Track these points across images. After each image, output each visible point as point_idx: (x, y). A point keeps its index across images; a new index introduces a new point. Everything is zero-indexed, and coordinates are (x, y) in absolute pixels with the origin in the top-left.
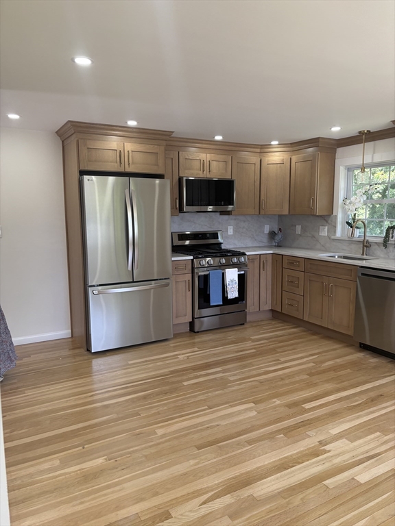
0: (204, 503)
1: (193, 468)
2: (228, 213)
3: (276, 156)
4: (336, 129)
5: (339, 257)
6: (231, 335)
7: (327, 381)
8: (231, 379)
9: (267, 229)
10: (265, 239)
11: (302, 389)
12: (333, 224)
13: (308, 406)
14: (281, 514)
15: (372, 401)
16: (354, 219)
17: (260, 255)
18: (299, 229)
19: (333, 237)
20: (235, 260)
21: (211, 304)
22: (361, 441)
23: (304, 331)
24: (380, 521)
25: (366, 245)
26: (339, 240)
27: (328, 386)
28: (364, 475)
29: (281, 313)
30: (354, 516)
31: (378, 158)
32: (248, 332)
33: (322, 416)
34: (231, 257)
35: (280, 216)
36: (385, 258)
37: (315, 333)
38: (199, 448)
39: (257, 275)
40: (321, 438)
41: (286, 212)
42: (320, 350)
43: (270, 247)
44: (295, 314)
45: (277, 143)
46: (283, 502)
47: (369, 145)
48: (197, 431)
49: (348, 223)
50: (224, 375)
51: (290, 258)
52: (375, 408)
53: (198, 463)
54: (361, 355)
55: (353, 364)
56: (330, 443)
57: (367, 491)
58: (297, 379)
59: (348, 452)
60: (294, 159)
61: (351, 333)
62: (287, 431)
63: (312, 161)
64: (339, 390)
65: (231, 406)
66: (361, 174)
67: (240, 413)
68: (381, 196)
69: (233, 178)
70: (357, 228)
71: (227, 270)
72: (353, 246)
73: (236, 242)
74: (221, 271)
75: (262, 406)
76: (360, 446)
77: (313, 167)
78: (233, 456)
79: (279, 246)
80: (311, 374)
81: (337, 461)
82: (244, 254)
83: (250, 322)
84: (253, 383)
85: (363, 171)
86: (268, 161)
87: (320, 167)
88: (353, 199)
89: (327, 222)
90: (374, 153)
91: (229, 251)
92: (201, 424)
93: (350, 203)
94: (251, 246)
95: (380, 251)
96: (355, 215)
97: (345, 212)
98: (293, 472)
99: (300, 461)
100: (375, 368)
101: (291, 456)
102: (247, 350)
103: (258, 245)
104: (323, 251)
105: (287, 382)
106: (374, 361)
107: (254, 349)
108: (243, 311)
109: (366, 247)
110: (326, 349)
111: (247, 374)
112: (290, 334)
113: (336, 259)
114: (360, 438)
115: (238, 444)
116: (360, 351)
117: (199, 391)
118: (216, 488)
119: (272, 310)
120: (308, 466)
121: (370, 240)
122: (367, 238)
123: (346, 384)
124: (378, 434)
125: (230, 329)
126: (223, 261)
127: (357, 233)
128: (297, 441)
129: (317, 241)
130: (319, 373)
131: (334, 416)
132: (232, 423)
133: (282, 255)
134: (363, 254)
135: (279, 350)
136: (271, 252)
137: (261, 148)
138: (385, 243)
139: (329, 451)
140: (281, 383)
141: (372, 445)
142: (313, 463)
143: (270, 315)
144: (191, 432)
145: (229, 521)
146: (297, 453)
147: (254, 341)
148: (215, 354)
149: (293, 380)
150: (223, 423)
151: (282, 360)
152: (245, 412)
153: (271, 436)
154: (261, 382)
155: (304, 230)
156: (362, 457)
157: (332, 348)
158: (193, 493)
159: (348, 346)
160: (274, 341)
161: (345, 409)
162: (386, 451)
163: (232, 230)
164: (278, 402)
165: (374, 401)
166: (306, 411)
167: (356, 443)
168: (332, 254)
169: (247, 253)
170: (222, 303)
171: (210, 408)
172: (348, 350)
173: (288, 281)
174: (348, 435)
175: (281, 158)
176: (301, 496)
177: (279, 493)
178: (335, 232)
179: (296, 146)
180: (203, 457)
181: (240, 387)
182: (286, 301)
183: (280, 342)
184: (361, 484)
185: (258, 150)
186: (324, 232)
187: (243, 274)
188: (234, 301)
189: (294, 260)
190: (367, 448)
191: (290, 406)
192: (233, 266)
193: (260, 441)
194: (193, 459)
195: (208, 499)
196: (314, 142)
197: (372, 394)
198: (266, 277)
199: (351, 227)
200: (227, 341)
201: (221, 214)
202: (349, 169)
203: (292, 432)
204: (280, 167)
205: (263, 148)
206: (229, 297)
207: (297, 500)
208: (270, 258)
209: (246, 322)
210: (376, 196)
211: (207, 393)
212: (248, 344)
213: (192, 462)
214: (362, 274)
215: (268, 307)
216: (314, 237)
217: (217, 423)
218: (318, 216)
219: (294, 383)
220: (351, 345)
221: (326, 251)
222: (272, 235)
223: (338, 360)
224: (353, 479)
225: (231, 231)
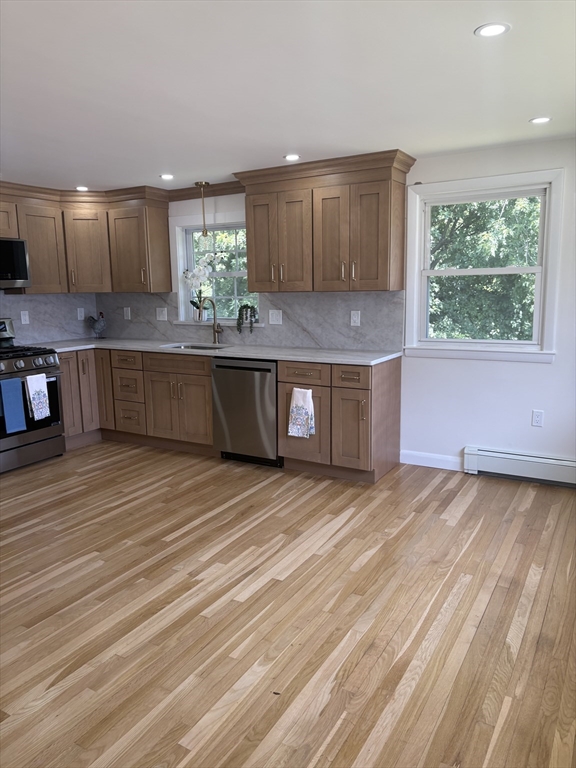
0: (52, 685)
1: (25, 652)
2: (20, 291)
3: (85, 209)
4: (167, 177)
5: (185, 347)
6: (46, 472)
7: (189, 505)
8: (58, 529)
9: (81, 314)
10: (80, 330)
11: (159, 521)
12: (174, 305)
13: (168, 538)
14: (156, 663)
15: (243, 514)
16: (199, 297)
17: (77, 351)
18: (128, 313)
19: (175, 322)
20: (40, 361)
21: (8, 432)
22: (236, 560)
23: (149, 451)
24: (266, 632)
25: (217, 330)
26: (184, 326)
27: (191, 510)
28: (243, 594)
29: (115, 431)
30: (239, 636)
31: (221, 219)
32: (70, 464)
33: (188, 545)
34: (32, 357)
35: (99, 295)
36: (240, 345)
37: (164, 451)
38: (28, 625)
39: (75, 382)
40: (190, 569)
41: (108, 289)
42: (174, 470)
43: (89, 340)
44: (134, 429)
45: (85, 189)
46: (157, 648)
47: (209, 201)
48: (22, 606)
49: (192, 302)
50: (46, 526)
51: (122, 353)
52: (246, 522)
53: (32, 644)
54: (224, 467)
55: (216, 479)
56: (201, 572)
57: (248, 609)
58: (150, 509)
59: (223, 575)
60: (113, 213)
61: (209, 441)
62: (148, 573)
63: (139, 218)
64: (204, 512)
65: (66, 563)
66: (203, 238)
67: (80, 567)
68: (224, 267)
69: (22, 239)
70: (205, 308)
71: (28, 377)
72: (202, 332)
73: (36, 335)
74: (18, 380)
75: (109, 553)
76: (236, 565)
77: (140, 226)
78: (81, 621)
79: (101, 338)
80: (167, 501)
81: (211, 588)
82: (52, 352)
83: (71, 451)
84: (92, 527)
85: (205, 234)
86: (74, 215)
87: (150, 226)
88: (195, 271)
89: (165, 302)
90: (216, 212)
91: (29, 349)
92: (25, 596)
93: (193, 276)
94: (59, 339)
95: (233, 337)
96: (200, 292)
97: (187, 288)
98: (164, 614)
99: (170, 600)
100: (241, 478)
101: (158, 598)
102: (73, 488)
103: (70, 338)
104: (164, 341)
105: (137, 516)
106: (239, 470)
107: (85, 484)
108: (60, 436)
109: (218, 332)
110: (181, 467)
111: (81, 518)
112: (131, 457)
113: (183, 350)
114: (234, 557)
115: (86, 605)
116: (223, 463)
117: (11, 555)
118: (66, 664)
119: (101, 430)
120: (180, 603)
121: (222, 323)
122: (218, 322)
123: (211, 503)
124: (253, 547)
125: (42, 465)
126: (21, 364)
127: (206, 314)
128: (162, 580)
129: (155, 328)
130: (176, 497)
131: (203, 541)
132: (72, 582)
133: (110, 350)
134: (215, 342)
135: (119, 480)
136: (93, 346)
137: (61, 196)
138: (239, 326)
139: (202, 580)
140: (130, 519)
141: (248, 561)
142: (186, 598)
143: (98, 437)
144: (11, 610)
145: (92, 692)
146: (165, 593)
147: (81, 475)
148: (24, 503)
149: (145, 512)
150: (56, 586)
151: (126, 491)
152: (89, 564)
153: (129, 584)
154: (102, 524)
155: (135, 313)
156: (238, 576)
157: (188, 465)
158: (32, 679)
159: (207, 459)
160: (111, 470)
161: (214, 530)
162: (262, 563)
163: (27, 317)
164: (130, 543)
165: (243, 515)
166: (168, 544)
167: (230, 564)
168: (177, 345)
169: (58, 350)
170: (25, 428)
171: (33, 572)
172: (208, 463)
173: (122, 386)
174: (222, 557)
175: (94, 211)
176: (178, 636)
177: (150, 642)
178: (177, 315)
179: (112, 195)
180: (36, 636)
181: (74, 536)
182: (120, 414)
183: (119, 469)
184: (242, 604)
185: (58, 198)
186: (163, 315)
187: (55, 382)
188: (45, 422)
189: (127, 356)
190: (243, 565)
191: (146, 543)
192: (38, 370)
193: (115, 593)
194: (23, 641)
195: (58, 677)
196: (139, 192)
197: (242, 508)
198: (89, 383)
199: (198, 308)
200: (41, 482)
201: (6, 293)
202: (188, 232)
203: (153, 573)
204: (93, 224)
205: (65, 195)
206: (37, 418)
207: (173, 642)
208: (91, 355)
209: (65, 450)
210: (219, 267)
211: (25, 554)
212: (73, 481)
213: (23, 645)
214: (217, 366)
215: (95, 426)
216: (149, 322)
217: (48, 589)
218: (152, 294)
219: (147, 516)
220: (211, 458)
221: (168, 340)
222: (90, 322)
223: (198, 478)
224: (232, 601)
225: (25, 319)
